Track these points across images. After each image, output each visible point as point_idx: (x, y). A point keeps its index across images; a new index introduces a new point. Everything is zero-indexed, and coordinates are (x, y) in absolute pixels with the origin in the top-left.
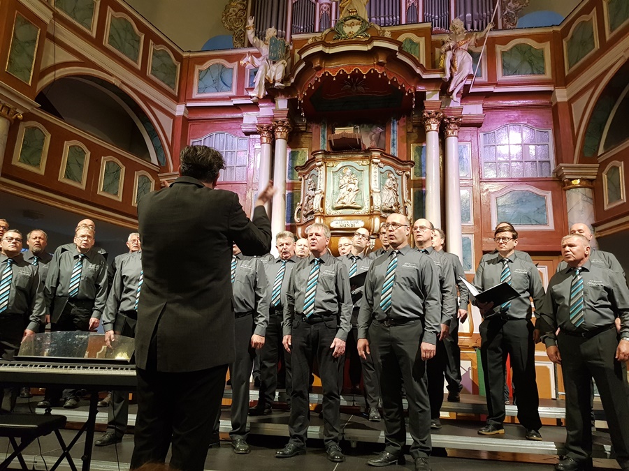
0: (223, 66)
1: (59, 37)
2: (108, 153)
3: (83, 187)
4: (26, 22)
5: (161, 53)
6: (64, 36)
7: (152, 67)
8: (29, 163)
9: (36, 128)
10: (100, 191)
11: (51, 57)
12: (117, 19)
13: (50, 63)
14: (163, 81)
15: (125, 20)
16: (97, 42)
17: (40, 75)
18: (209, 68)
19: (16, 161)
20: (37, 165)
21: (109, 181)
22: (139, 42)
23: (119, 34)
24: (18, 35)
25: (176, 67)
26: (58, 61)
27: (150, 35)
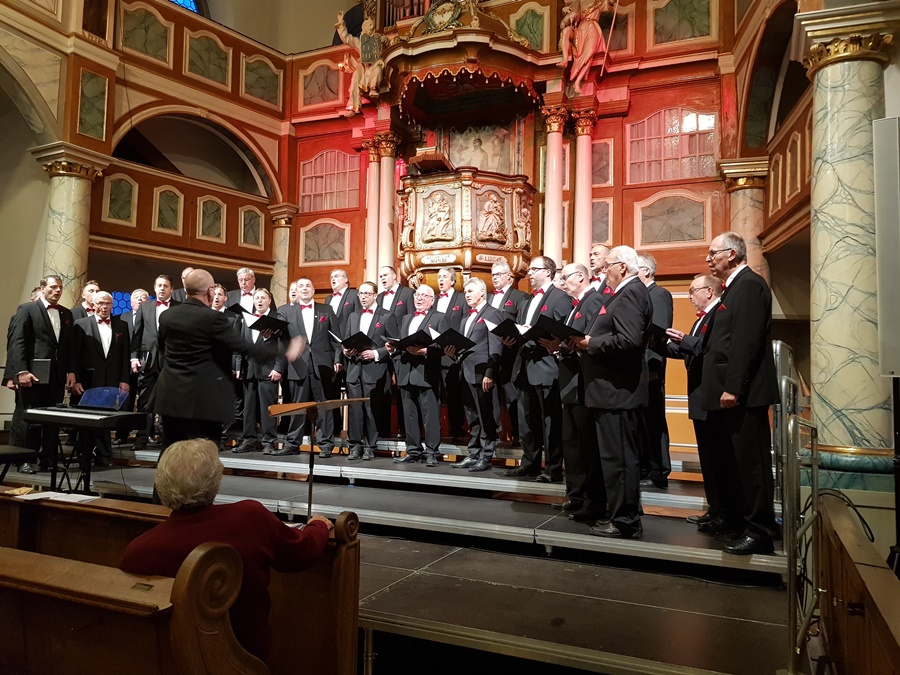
0: (329, 68)
1: (132, 79)
2: (205, 192)
3: (180, 233)
4: (93, 76)
5: (256, 65)
6: (135, 76)
7: (246, 85)
8: (119, 218)
9: (122, 180)
10: (199, 235)
11: (125, 103)
12: (196, 40)
13: (125, 110)
14: (262, 98)
15: (207, 38)
16: (176, 74)
17: (114, 127)
18: (313, 73)
19: (106, 217)
20: (128, 218)
21: (208, 223)
22: (226, 59)
23: (200, 57)
24: (85, 92)
25: (277, 76)
26: (132, 107)
27: (239, 47)
